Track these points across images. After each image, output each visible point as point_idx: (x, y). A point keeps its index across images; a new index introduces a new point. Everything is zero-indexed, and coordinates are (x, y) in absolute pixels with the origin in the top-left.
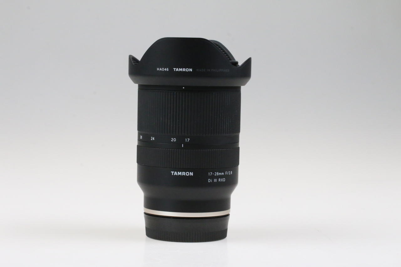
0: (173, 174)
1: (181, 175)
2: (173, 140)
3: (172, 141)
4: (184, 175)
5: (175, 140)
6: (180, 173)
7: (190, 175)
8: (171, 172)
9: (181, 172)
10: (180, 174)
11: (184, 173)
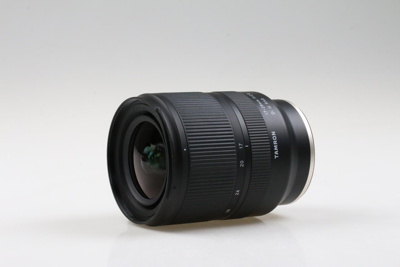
0: (278, 157)
1: (277, 146)
2: (242, 164)
3: (243, 166)
4: (277, 143)
5: (242, 162)
6: (275, 148)
7: (275, 135)
8: (275, 158)
9: (275, 146)
10: (277, 148)
11: (275, 143)
